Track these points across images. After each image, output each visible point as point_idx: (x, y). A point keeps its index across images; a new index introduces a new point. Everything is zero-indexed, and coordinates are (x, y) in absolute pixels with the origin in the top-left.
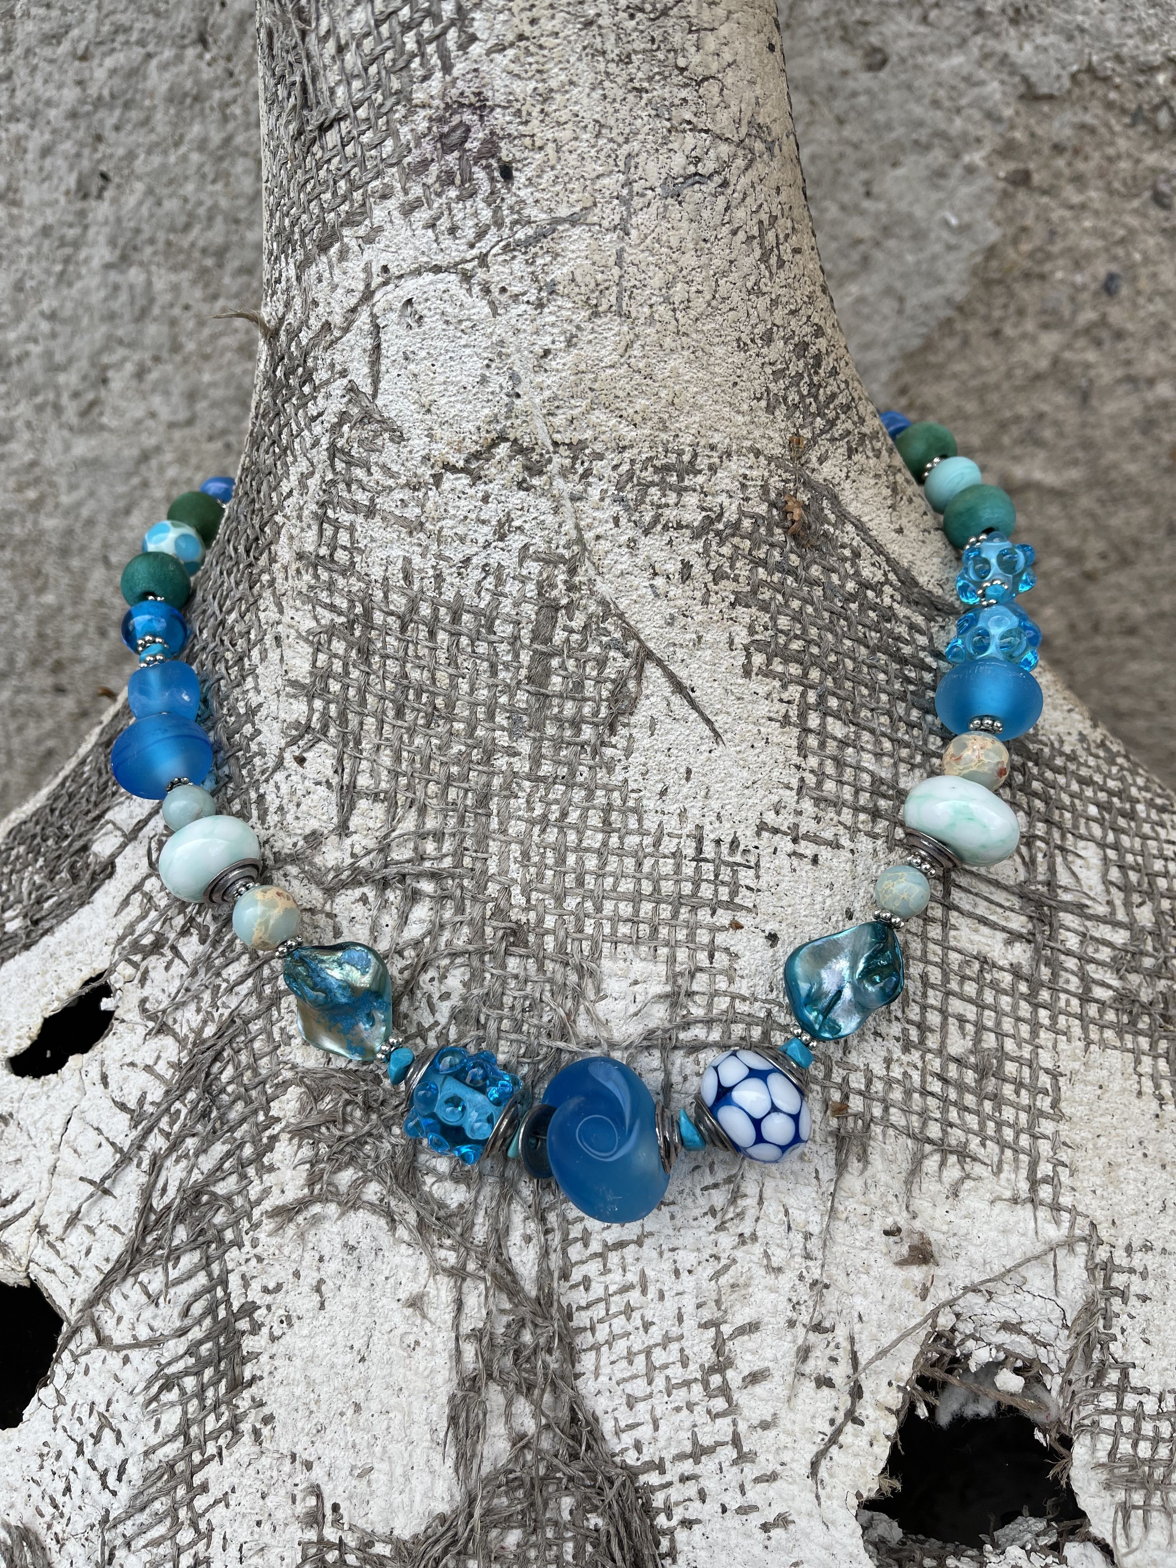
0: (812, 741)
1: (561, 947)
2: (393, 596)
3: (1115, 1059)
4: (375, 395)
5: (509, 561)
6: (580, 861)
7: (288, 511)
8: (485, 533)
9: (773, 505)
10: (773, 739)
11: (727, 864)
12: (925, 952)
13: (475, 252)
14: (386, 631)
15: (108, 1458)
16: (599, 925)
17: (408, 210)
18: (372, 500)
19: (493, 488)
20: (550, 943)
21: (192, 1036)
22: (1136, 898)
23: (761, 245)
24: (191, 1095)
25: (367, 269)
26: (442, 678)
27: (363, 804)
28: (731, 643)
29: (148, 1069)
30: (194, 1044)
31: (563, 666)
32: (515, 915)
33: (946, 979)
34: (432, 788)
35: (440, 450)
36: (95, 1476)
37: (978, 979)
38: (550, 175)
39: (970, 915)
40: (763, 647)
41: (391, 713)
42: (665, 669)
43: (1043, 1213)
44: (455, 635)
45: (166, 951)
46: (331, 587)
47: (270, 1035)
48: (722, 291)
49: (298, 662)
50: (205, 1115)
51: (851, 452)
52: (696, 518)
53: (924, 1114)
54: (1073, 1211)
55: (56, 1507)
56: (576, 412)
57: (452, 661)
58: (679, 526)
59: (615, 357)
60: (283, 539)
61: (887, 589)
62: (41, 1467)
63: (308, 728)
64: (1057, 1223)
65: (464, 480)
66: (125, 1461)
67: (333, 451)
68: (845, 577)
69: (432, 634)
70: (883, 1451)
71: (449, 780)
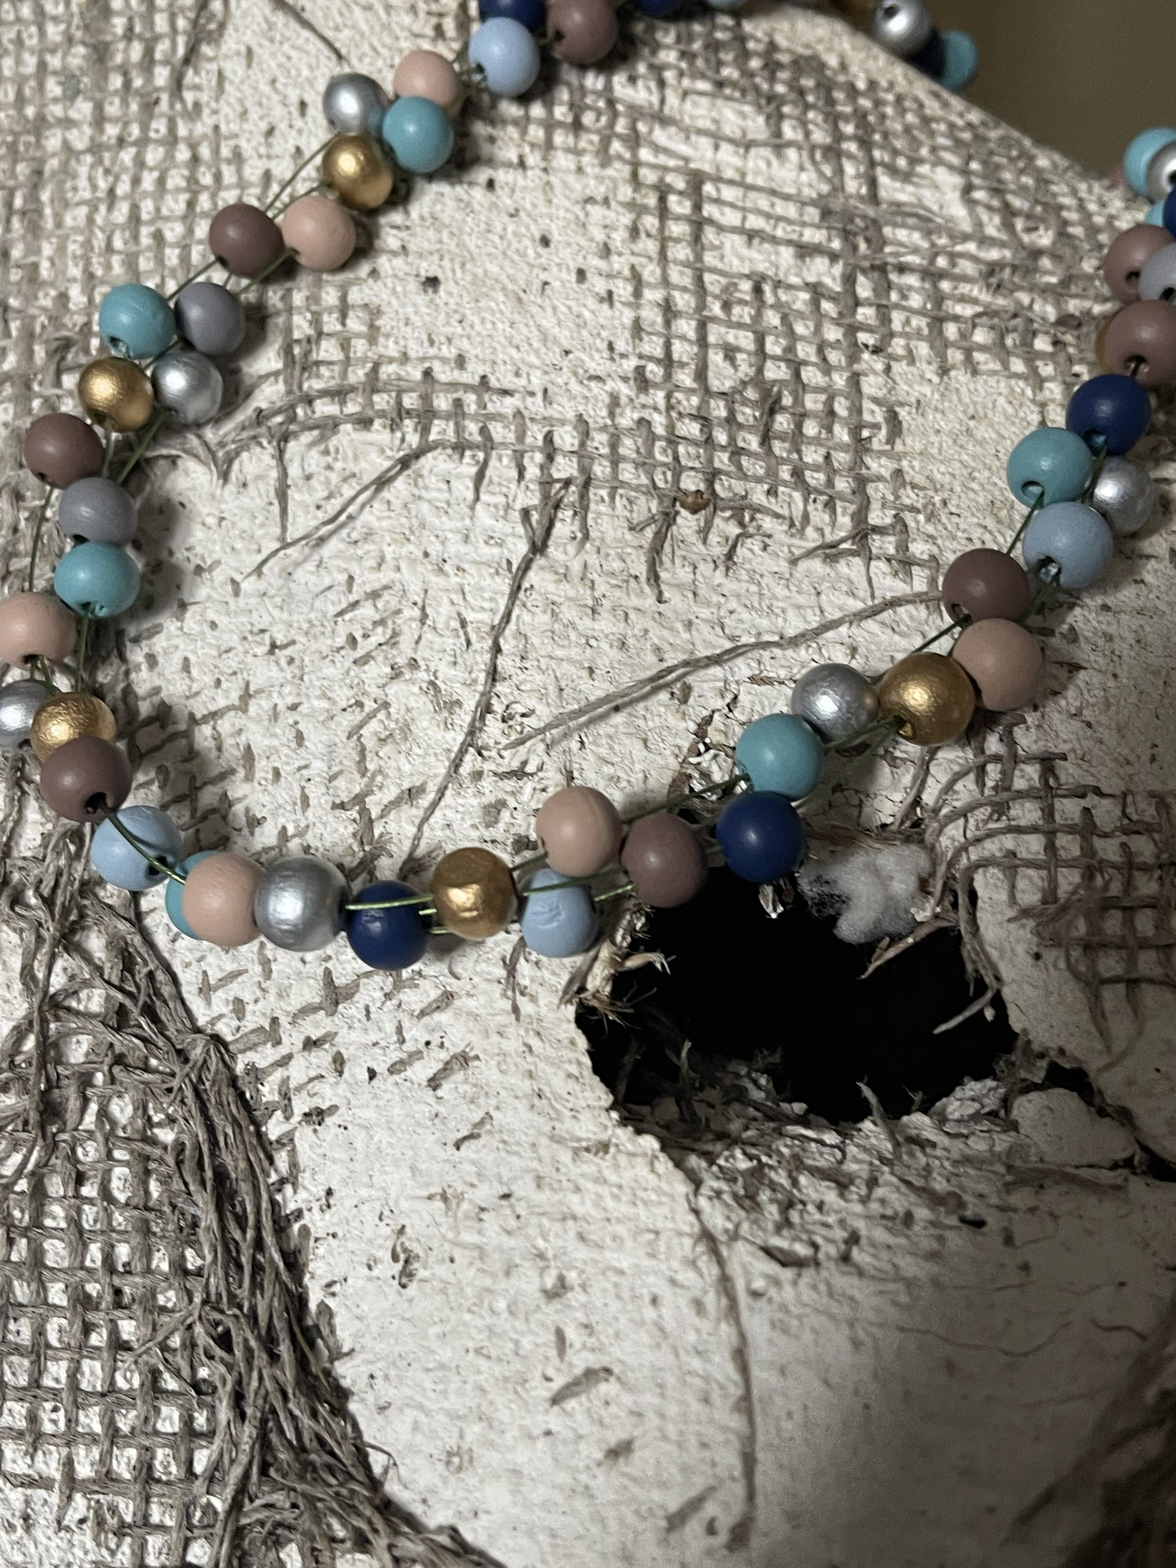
12: (665, 276)
22: (1022, 222)
33: (702, 305)
37: (756, 302)
39: (736, 230)
43: (879, 567)
54: (932, 562)
64: (908, 578)
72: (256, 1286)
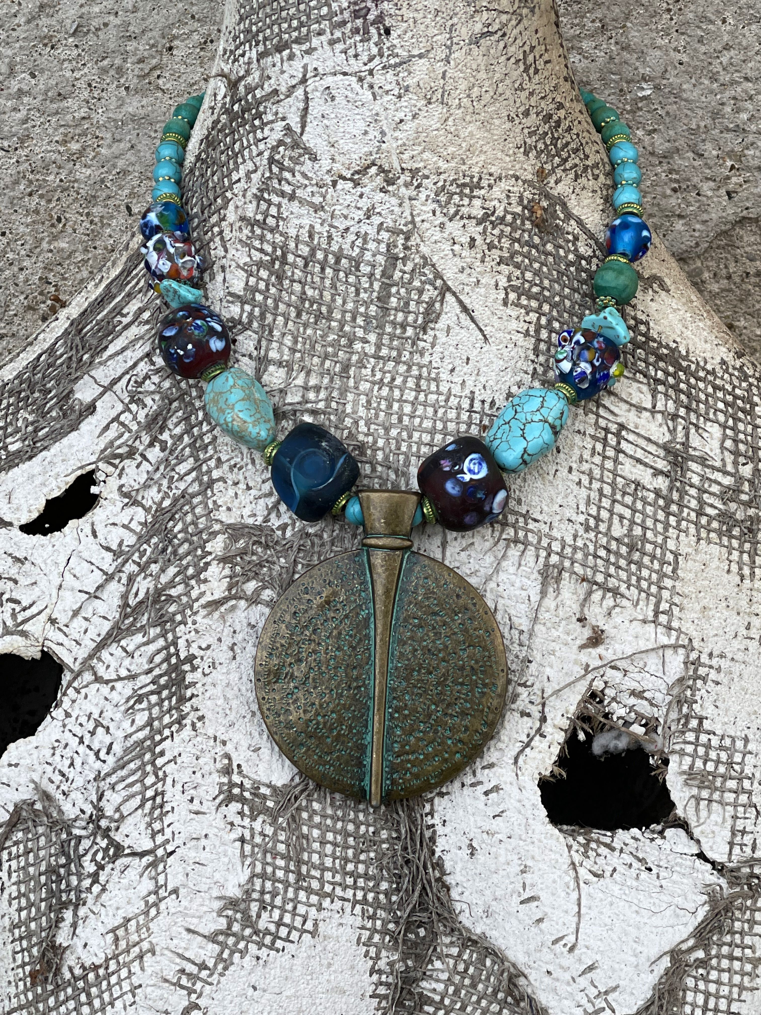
0: (543, 346)
1: (386, 458)
2: (301, 246)
3: (715, 549)
4: (302, 134)
5: (372, 231)
6: (401, 408)
7: (236, 191)
8: (360, 214)
9: (525, 208)
10: (519, 343)
11: (488, 415)
12: (602, 476)
13: (367, 67)
14: (294, 266)
15: (101, 742)
16: (410, 447)
17: (332, 43)
18: (294, 191)
19: (366, 190)
20: (380, 456)
21: (154, 507)
22: (742, 460)
23: (525, 63)
24: (155, 540)
25: (305, 67)
26: (327, 296)
27: (272, 368)
28: (497, 285)
29: (124, 526)
30: (156, 511)
31: (398, 292)
32: (361, 437)
33: (613, 493)
34: (316, 360)
35: (337, 167)
36: (91, 753)
37: (634, 495)
38: (410, 34)
39: (631, 457)
40: (515, 289)
41: (293, 315)
42: (457, 297)
43: (660, 629)
44: (337, 271)
45: (137, 456)
46: (262, 238)
47: (206, 505)
48: (500, 90)
49: (235, 282)
50: (164, 550)
51: (577, 177)
52: (480, 213)
53: (595, 569)
54: (679, 630)
55: (63, 775)
56: (415, 153)
57: (334, 286)
58: (469, 217)
59: (438, 125)
60: (231, 206)
61: (595, 260)
62: (54, 754)
63: (240, 322)
64: (669, 636)
65: (350, 184)
66: (112, 744)
67: (271, 161)
68: (568, 251)
69: (323, 270)
70: (556, 750)
71: (326, 356)
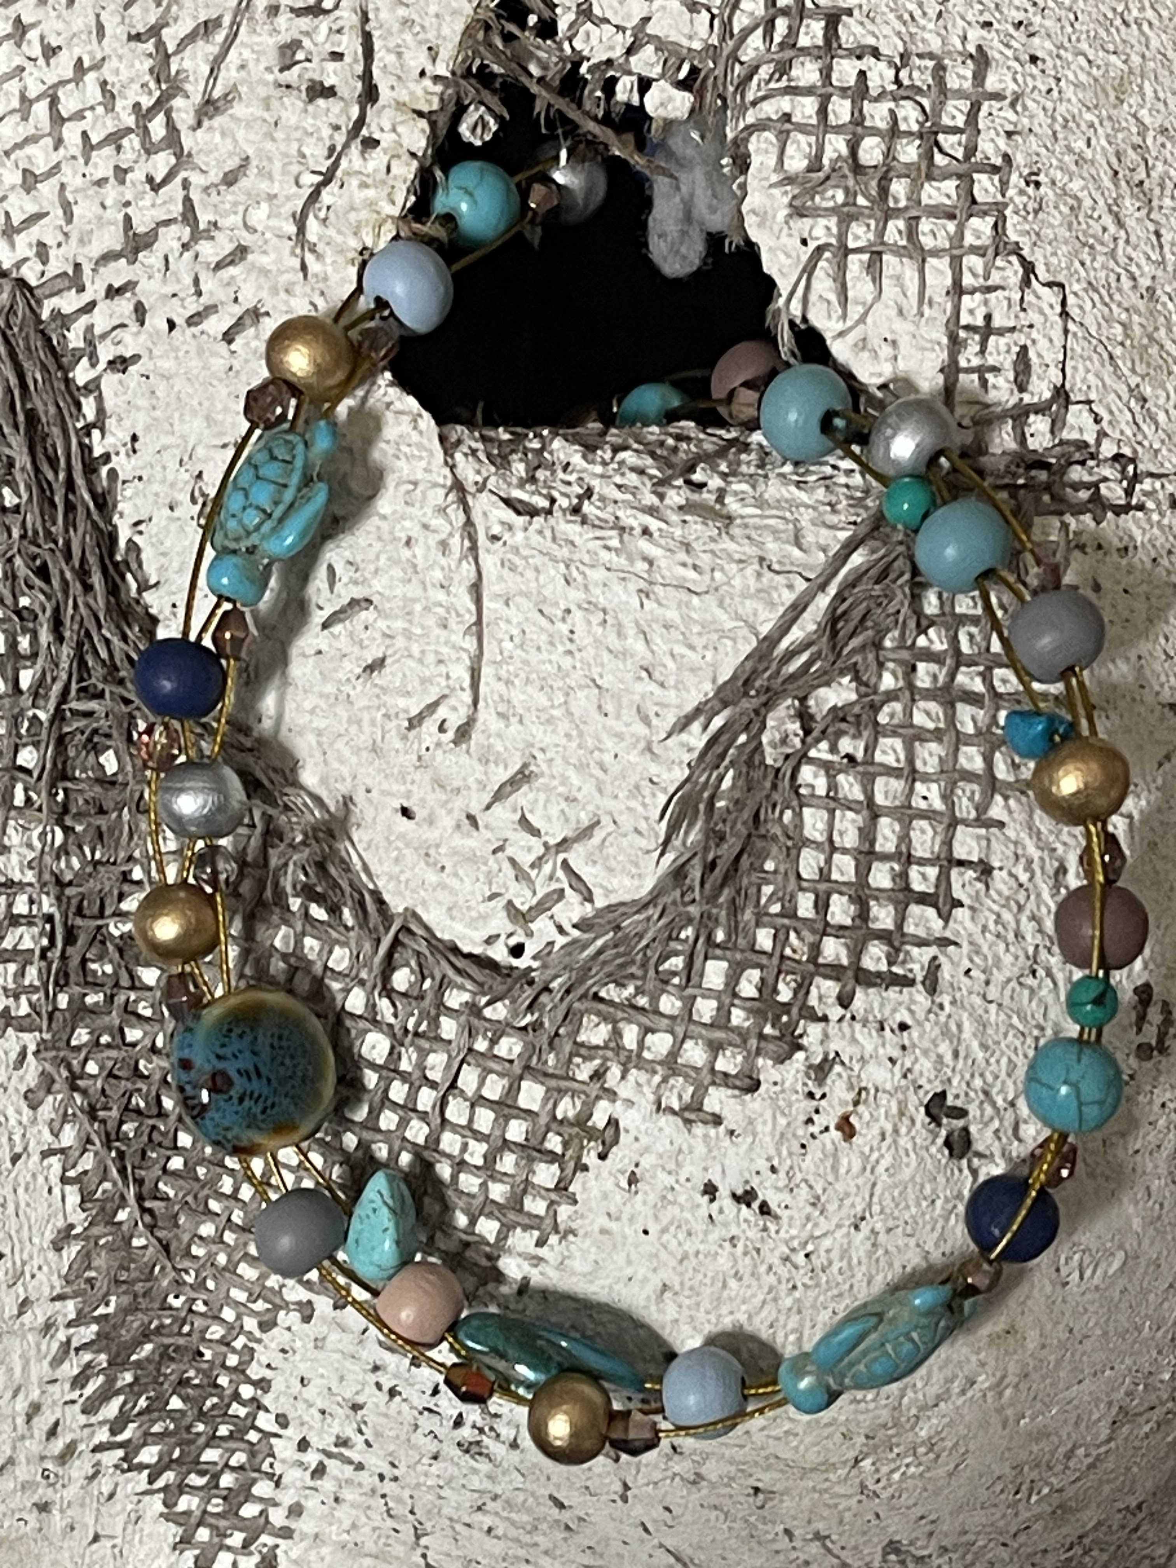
70: (406, 176)
72: (70, 523)
